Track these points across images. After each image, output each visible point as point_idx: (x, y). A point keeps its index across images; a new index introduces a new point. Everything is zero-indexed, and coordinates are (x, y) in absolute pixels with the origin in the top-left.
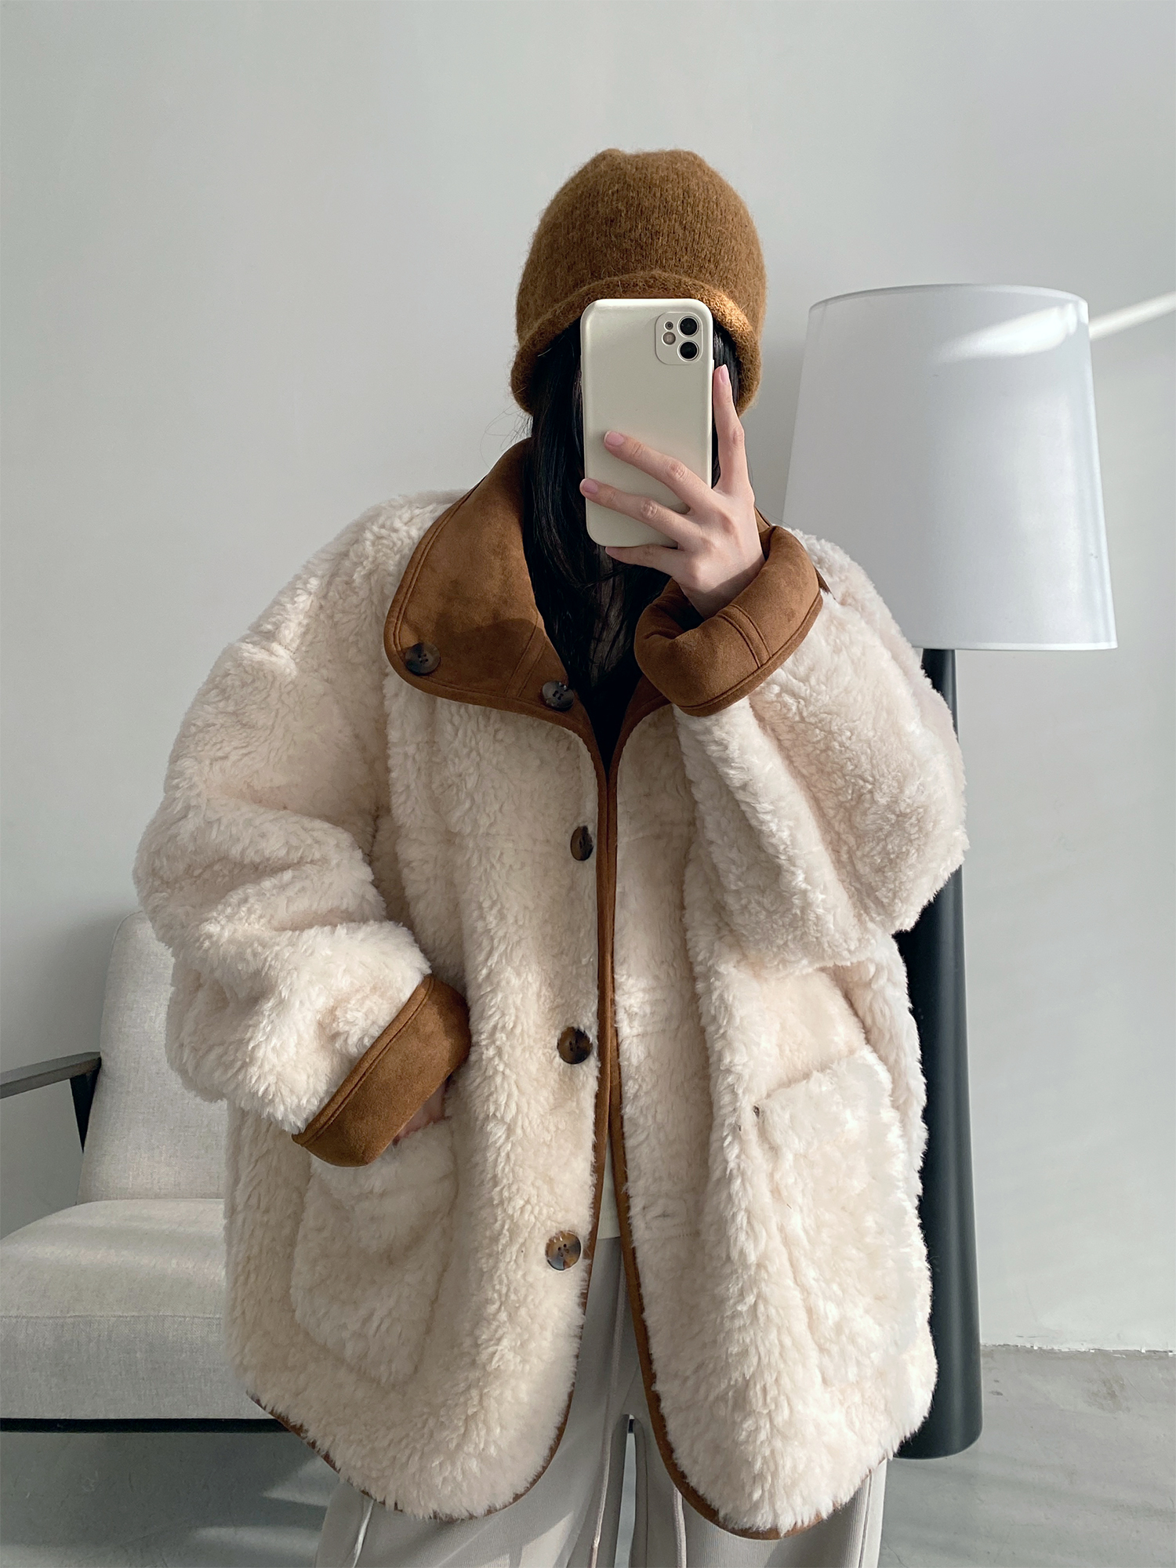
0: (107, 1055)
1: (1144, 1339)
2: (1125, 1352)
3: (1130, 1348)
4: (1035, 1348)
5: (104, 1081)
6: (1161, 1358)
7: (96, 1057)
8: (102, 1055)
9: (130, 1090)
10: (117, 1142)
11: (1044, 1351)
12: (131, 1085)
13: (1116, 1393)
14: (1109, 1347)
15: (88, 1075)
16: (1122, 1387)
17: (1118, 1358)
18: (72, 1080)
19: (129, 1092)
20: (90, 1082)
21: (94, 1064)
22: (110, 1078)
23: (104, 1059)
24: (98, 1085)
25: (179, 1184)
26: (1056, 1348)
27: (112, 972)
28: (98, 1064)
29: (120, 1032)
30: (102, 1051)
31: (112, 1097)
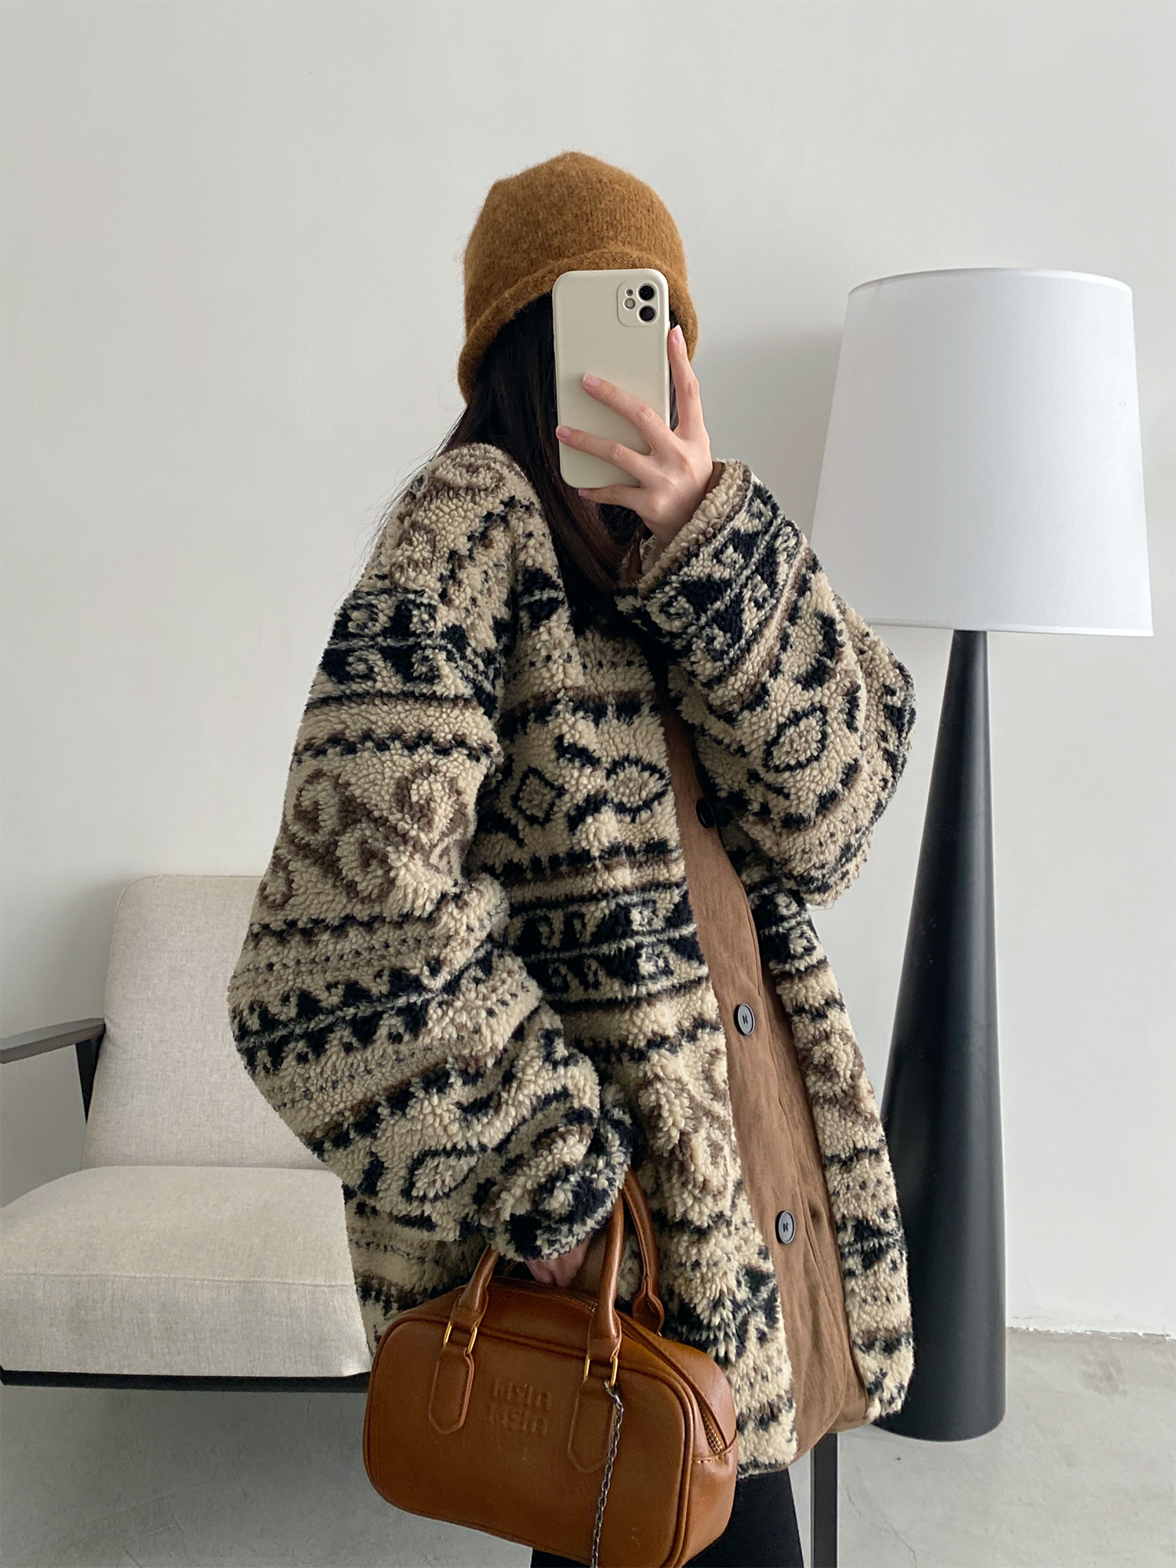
0: (111, 1021)
1: (1141, 1323)
2: (1123, 1335)
3: (1126, 1331)
4: (1031, 1329)
5: (107, 1050)
6: (1159, 1343)
7: (100, 1023)
8: (106, 1021)
9: (134, 1057)
10: (120, 1109)
11: (1040, 1332)
12: (135, 1052)
13: (1114, 1375)
14: (1106, 1330)
15: (93, 1041)
16: (1119, 1371)
17: (1114, 1340)
18: (77, 1045)
19: (132, 1059)
20: (94, 1048)
21: (99, 1030)
22: (114, 1044)
23: (109, 1025)
24: (102, 1051)
25: (181, 1153)
26: (1052, 1330)
27: (116, 939)
28: (103, 1030)
29: (125, 999)
30: (106, 1017)
31: (117, 1063)
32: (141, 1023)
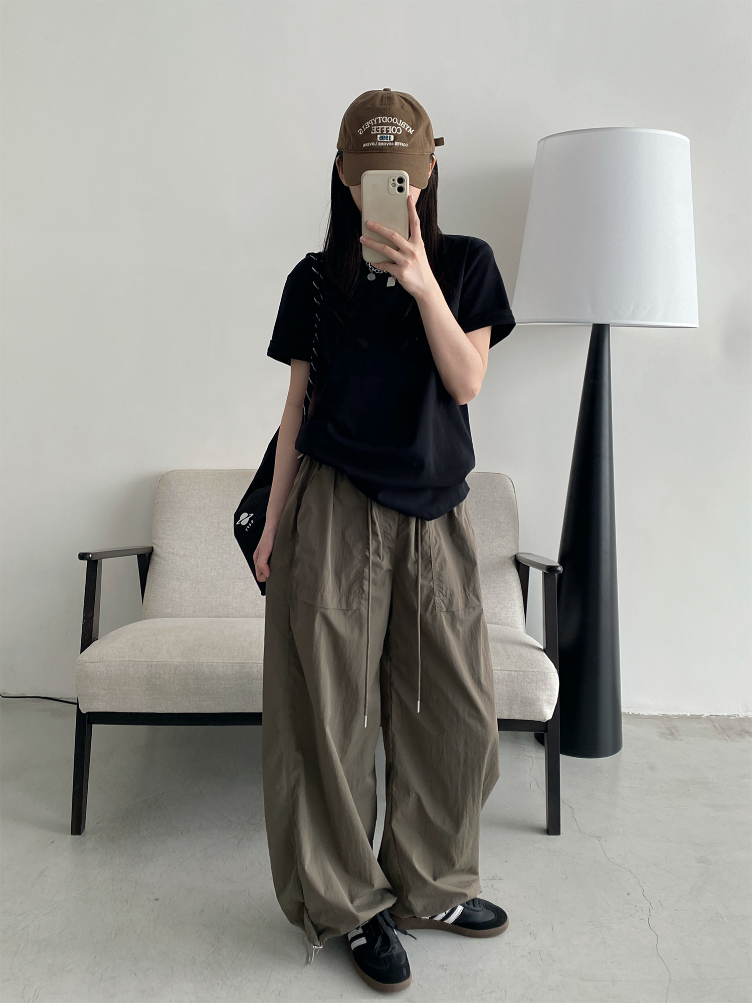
0: (157, 545)
1: (689, 710)
2: (679, 716)
3: (681, 714)
4: (630, 713)
5: (155, 558)
6: (698, 718)
8: (153, 545)
9: (169, 563)
10: (162, 590)
11: (635, 714)
12: (170, 560)
13: (675, 733)
14: (670, 714)
15: (147, 555)
16: (678, 731)
17: (675, 718)
18: (139, 556)
20: (147, 558)
21: (149, 550)
22: (159, 557)
23: (154, 547)
24: (151, 561)
25: (195, 612)
26: (641, 713)
27: (158, 503)
28: (152, 550)
29: (163, 534)
30: (154, 543)
31: (160, 567)
32: (173, 546)
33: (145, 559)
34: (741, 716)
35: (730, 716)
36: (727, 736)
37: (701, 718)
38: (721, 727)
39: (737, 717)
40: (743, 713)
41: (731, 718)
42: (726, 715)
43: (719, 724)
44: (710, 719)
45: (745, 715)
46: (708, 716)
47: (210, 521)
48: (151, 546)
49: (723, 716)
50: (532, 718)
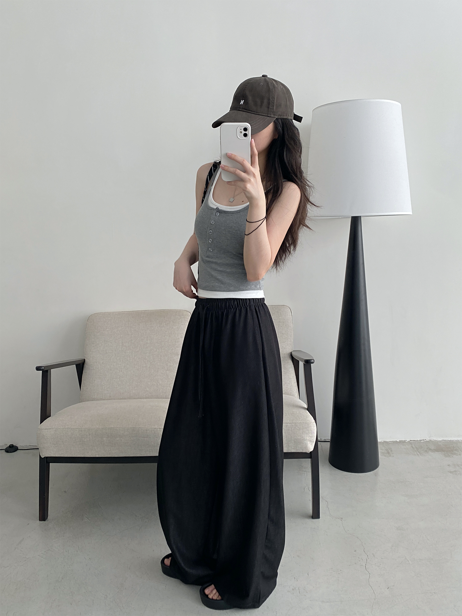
0: (87, 358)
2: (393, 442)
5: (85, 365)
6: (403, 443)
10: (91, 385)
14: (388, 440)
15: (81, 364)
17: (390, 443)
18: (77, 366)
19: (94, 369)
21: (83, 361)
22: (88, 365)
23: (85, 359)
24: (84, 368)
25: (111, 396)
27: (87, 333)
28: (84, 361)
29: (90, 351)
30: (85, 357)
31: (89, 371)
32: (96, 358)
33: (80, 367)
34: (427, 440)
35: (421, 440)
36: (419, 452)
37: (405, 442)
38: (416, 448)
39: (425, 441)
40: (428, 438)
41: (422, 441)
42: (419, 440)
43: (415, 446)
44: (410, 442)
45: (429, 439)
46: (409, 441)
47: (117, 342)
48: (83, 358)
49: (417, 440)
50: (301, 451)
